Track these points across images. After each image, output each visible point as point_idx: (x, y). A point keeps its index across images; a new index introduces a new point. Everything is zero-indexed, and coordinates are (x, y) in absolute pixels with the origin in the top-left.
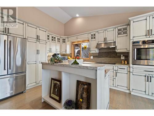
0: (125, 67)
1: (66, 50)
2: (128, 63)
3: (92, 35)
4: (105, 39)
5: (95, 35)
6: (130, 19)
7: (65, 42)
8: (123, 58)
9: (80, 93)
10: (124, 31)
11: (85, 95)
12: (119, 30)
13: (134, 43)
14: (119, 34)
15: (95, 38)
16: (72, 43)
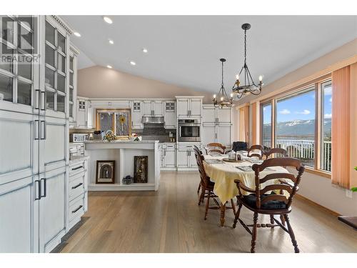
0: (173, 144)
1: (86, 122)
2: (176, 141)
3: (135, 104)
4: (153, 112)
5: (139, 104)
6: (176, 97)
7: (84, 108)
8: (171, 135)
9: (138, 166)
10: (171, 106)
11: (143, 167)
12: (167, 104)
13: (179, 121)
14: (167, 108)
15: (139, 108)
16: (97, 110)
